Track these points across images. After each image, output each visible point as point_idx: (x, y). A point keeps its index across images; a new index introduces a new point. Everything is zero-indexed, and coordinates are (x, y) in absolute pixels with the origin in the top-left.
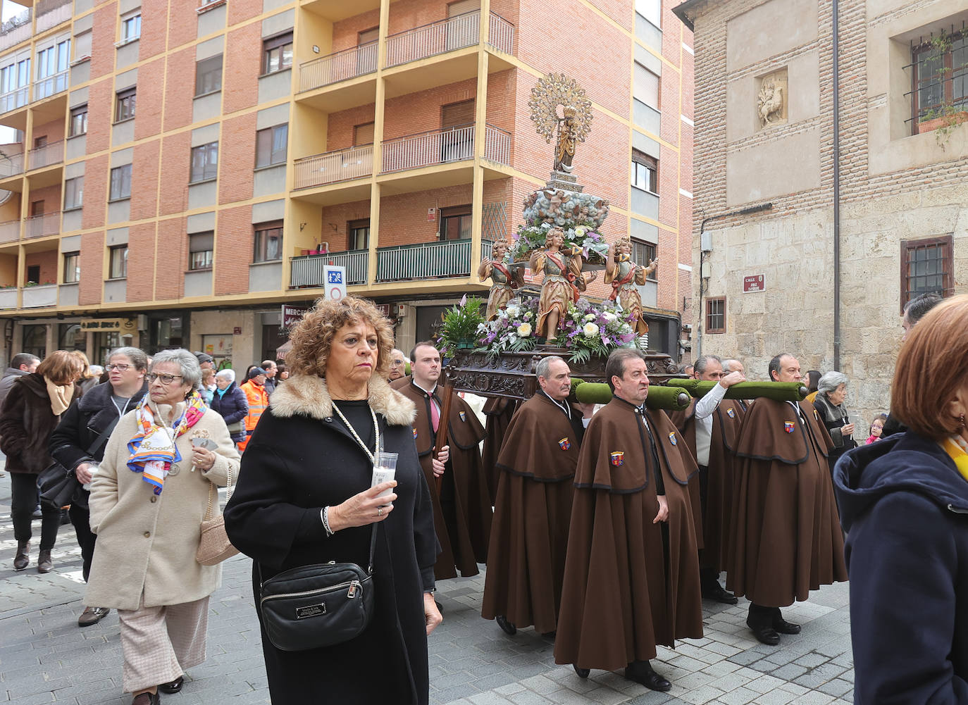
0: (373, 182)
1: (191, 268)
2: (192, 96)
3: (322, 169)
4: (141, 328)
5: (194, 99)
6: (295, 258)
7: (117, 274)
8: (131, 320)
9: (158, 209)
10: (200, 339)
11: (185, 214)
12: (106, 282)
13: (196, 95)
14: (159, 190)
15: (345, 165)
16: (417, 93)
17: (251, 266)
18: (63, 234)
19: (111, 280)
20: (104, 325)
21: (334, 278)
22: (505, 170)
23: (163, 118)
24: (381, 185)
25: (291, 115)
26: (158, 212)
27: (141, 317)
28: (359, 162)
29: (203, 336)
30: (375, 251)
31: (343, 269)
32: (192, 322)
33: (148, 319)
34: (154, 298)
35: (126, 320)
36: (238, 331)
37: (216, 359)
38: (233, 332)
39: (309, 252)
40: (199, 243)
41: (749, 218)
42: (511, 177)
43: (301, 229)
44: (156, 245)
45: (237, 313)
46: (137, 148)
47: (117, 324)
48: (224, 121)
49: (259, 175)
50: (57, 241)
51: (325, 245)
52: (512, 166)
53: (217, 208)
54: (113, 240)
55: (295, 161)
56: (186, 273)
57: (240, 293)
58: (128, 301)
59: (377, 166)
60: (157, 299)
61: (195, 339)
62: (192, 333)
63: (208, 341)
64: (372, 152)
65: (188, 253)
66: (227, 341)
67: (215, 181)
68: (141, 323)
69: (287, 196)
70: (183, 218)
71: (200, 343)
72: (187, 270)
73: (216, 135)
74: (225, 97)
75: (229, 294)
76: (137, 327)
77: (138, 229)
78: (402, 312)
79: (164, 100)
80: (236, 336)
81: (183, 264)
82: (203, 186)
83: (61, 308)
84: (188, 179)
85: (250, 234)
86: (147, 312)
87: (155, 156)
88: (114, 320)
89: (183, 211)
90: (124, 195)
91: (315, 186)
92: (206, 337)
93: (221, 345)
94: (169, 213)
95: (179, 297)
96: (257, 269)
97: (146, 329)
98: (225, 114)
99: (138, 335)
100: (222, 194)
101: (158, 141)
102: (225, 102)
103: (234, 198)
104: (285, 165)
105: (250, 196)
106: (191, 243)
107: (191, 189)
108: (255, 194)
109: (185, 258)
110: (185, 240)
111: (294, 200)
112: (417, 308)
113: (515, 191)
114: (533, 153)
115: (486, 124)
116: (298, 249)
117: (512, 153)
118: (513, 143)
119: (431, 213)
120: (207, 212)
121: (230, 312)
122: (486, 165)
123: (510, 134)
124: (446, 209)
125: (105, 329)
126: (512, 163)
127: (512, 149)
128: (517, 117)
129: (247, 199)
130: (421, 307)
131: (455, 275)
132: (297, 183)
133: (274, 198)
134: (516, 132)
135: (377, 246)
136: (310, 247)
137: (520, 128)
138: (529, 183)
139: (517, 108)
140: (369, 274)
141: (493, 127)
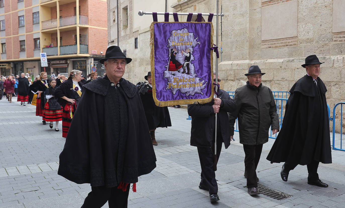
0: (58, 29)
1: (21, 50)
2: (17, 2)
3: (47, 25)
4: (12, 66)
5: (18, 3)
6: (43, 48)
7: (4, 51)
8: (9, 64)
9: (12, 33)
10: (26, 69)
11: (18, 35)
12: (1, 53)
13: (18, 1)
14: (12, 28)
15: (52, 24)
16: (69, 3)
17: (34, 50)
19: (3, 53)
20: (3, 66)
21: (43, 56)
22: (86, 26)
23: (11, 7)
24: (60, 30)
25: (40, 9)
26: (12, 34)
28: (55, 23)
29: (27, 68)
30: (59, 47)
31: (45, 53)
32: (24, 65)
33: (14, 64)
34: (13, 58)
35: (8, 64)
36: (35, 67)
37: (31, 75)
38: (33, 67)
39: (47, 46)
40: (22, 43)
41: (112, 43)
42: (88, 27)
43: (45, 40)
44: (12, 43)
45: (34, 62)
46: (5, 15)
47: (6, 65)
48: (25, 10)
49: (34, 25)
51: (52, 44)
52: (88, 25)
53: (25, 34)
54: (2, 41)
55: (42, 22)
56: (20, 52)
57: (32, 57)
58: (7, 59)
59: (58, 25)
60: (14, 59)
61: (25, 70)
62: (24, 68)
63: (29, 70)
64: (57, 20)
65: (20, 46)
66: (33, 70)
67: (24, 26)
68: (12, 65)
69: (40, 31)
70: (18, 36)
71: (27, 70)
72: (20, 51)
73: (23, 13)
74: (25, 3)
75: (29, 57)
76: (11, 66)
77: (7, 39)
78: (68, 62)
79: (11, 2)
80: (34, 69)
81: (19, 49)
82: (22, 28)
84: (18, 26)
85: (33, 41)
86: (13, 62)
87: (10, 18)
88: (4, 64)
89: (18, 34)
90: (4, 29)
91: (46, 29)
92: (28, 69)
93: (32, 71)
94: (15, 35)
95: (19, 58)
96: (35, 51)
97: (13, 66)
98: (25, 8)
99: (11, 68)
100: (26, 30)
101: (10, 14)
102: (25, 4)
103: (29, 31)
104: (39, 23)
105: (32, 31)
106: (20, 43)
107: (19, 28)
108: (34, 30)
109: (19, 47)
110: (19, 42)
111: (42, 32)
113: (89, 31)
114: (95, 20)
115: (80, 15)
116: (44, 45)
117: (88, 21)
118: (88, 19)
119: (73, 36)
120: (23, 34)
121: (32, 62)
122: (80, 25)
123: (88, 16)
124: (76, 36)
125: (3, 67)
126: (88, 23)
127: (88, 20)
128: (89, 12)
129: (31, 32)
130: (74, 61)
131: (75, 53)
132: (42, 28)
133: (37, 32)
134: (89, 15)
135: (60, 46)
136: (48, 45)
137: (90, 14)
138: (94, 28)
139: (89, 9)
140: (58, 53)
141: (82, 15)
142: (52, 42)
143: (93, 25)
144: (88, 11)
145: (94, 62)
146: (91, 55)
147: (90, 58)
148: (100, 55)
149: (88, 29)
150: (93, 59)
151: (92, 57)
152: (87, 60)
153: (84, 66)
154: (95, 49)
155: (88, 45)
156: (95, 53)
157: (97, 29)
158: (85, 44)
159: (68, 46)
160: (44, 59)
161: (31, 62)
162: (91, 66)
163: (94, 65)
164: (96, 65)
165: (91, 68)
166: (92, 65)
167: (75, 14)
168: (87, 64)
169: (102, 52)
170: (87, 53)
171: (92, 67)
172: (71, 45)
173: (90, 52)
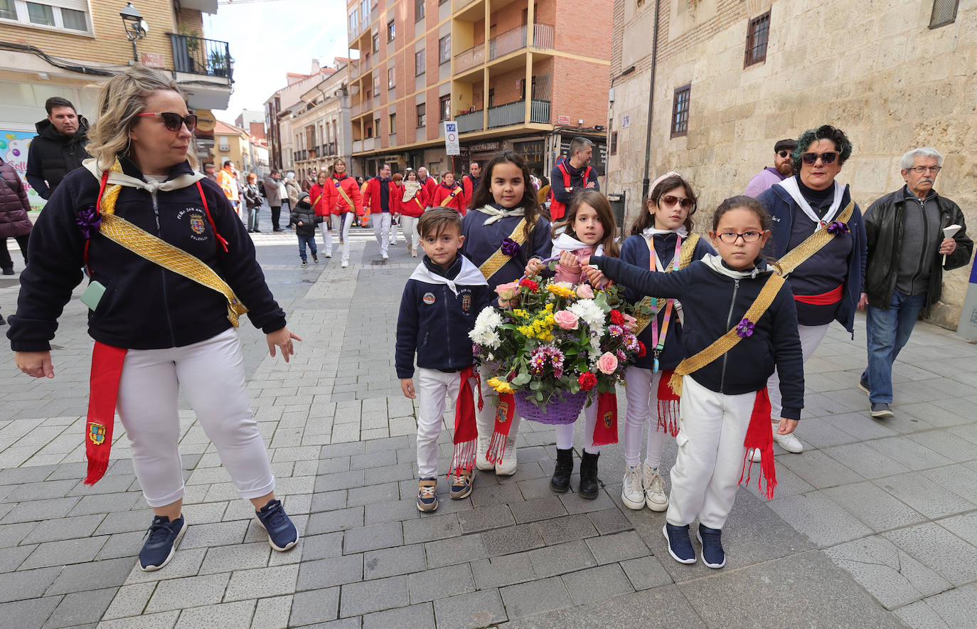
0: (485, 67)
1: (419, 125)
2: (414, 21)
3: (466, 61)
5: (415, 23)
6: (456, 117)
7: (394, 131)
8: (402, 155)
9: (405, 91)
11: (415, 94)
12: (390, 135)
13: (416, 20)
14: (405, 81)
15: (474, 57)
17: (440, 122)
18: (375, 110)
19: (392, 134)
20: (393, 158)
21: (450, 128)
22: (549, 52)
23: (404, 37)
24: (489, 68)
25: (451, 28)
26: (405, 94)
27: (406, 154)
28: (480, 55)
29: (430, 164)
30: (487, 110)
31: (456, 123)
32: (424, 156)
33: (409, 155)
35: (400, 155)
36: (440, 160)
39: (463, 111)
40: (421, 110)
41: (627, 77)
42: (553, 56)
43: (460, 98)
44: (406, 111)
46: (396, 56)
47: (398, 158)
48: (426, 36)
49: (440, 67)
50: (372, 114)
51: (473, 106)
52: (554, 48)
53: (426, 89)
54: (391, 111)
55: (455, 56)
56: (417, 128)
57: (436, 138)
58: (398, 145)
59: (487, 58)
60: (408, 143)
64: (484, 47)
65: (417, 117)
66: (439, 166)
67: (424, 73)
68: (406, 156)
69: (452, 79)
70: (414, 96)
72: (417, 126)
73: (424, 45)
74: (427, 19)
75: (432, 139)
77: (399, 104)
79: (404, 25)
81: (416, 123)
82: (421, 77)
83: (377, 151)
84: (414, 73)
85: (438, 103)
87: (403, 60)
88: (396, 156)
89: (414, 92)
91: (464, 71)
93: (437, 169)
94: (409, 94)
95: (414, 142)
96: (442, 124)
97: (409, 159)
98: (427, 30)
100: (428, 80)
101: (403, 51)
102: (427, 22)
103: (432, 82)
104: (450, 60)
105: (438, 80)
106: (418, 109)
107: (416, 78)
108: (440, 79)
109: (416, 120)
110: (415, 109)
111: (455, 81)
112: (514, 144)
113: (555, 65)
114: (571, 37)
115: (535, 22)
116: (458, 111)
117: (554, 39)
118: (554, 32)
119: (518, 83)
120: (422, 92)
121: (438, 150)
122: (534, 50)
123: (553, 26)
124: (524, 81)
125: (394, 161)
126: (554, 46)
127: (554, 36)
128: (557, 14)
129: (437, 82)
130: (516, 143)
131: (519, 123)
132: (456, 71)
133: (446, 82)
134: (557, 24)
135: (489, 109)
136: (465, 109)
137: (560, 20)
138: (567, 58)
139: (557, 7)
140: (485, 124)
141: (540, 23)
142: (474, 103)
143: (567, 51)
144: (555, 12)
145: (562, 146)
146: (556, 127)
147: (554, 135)
148: (577, 128)
149: (552, 61)
150: (560, 137)
151: (557, 133)
152: (546, 139)
153: (538, 157)
154: (566, 112)
155: (549, 102)
156: (565, 123)
157: (573, 60)
158: (544, 99)
159: (505, 105)
160: (452, 137)
161: (435, 150)
162: (554, 155)
163: (562, 151)
164: (565, 153)
165: (554, 159)
166: (558, 154)
167: (525, 23)
168: (546, 149)
169: (581, 121)
170: (548, 122)
171: (556, 157)
172: (512, 103)
173: (554, 118)
